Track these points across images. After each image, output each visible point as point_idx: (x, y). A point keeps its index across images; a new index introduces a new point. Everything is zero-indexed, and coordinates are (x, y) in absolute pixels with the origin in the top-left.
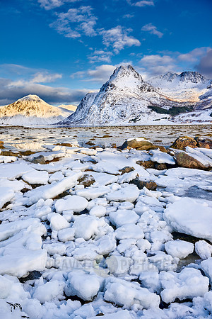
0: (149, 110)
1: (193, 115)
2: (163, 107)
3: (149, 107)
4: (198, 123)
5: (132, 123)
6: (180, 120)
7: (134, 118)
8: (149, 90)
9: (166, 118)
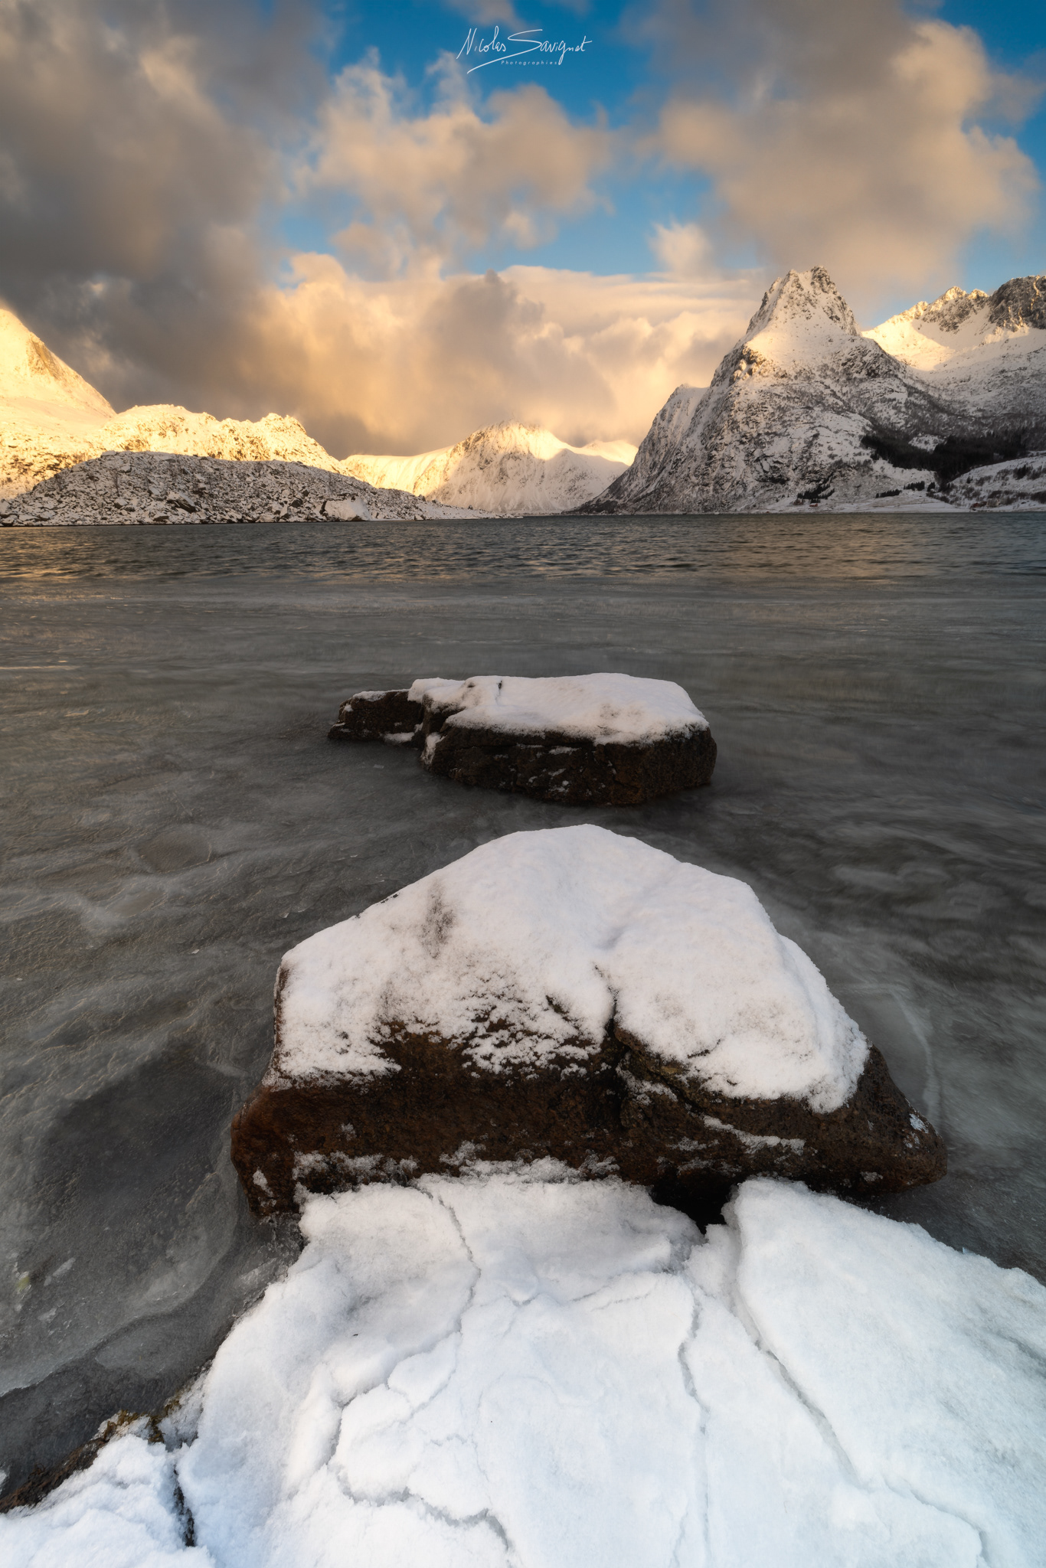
0: (866, 455)
2: (914, 442)
3: (866, 441)
5: (806, 507)
6: (970, 493)
7: (811, 486)
9: (919, 486)
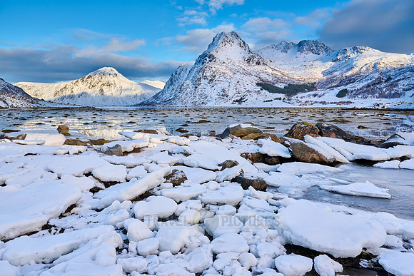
0: (259, 88)
1: (315, 95)
2: (276, 85)
3: (258, 84)
4: (321, 106)
5: (237, 105)
6: (298, 101)
7: (239, 98)
8: (258, 63)
9: (280, 99)
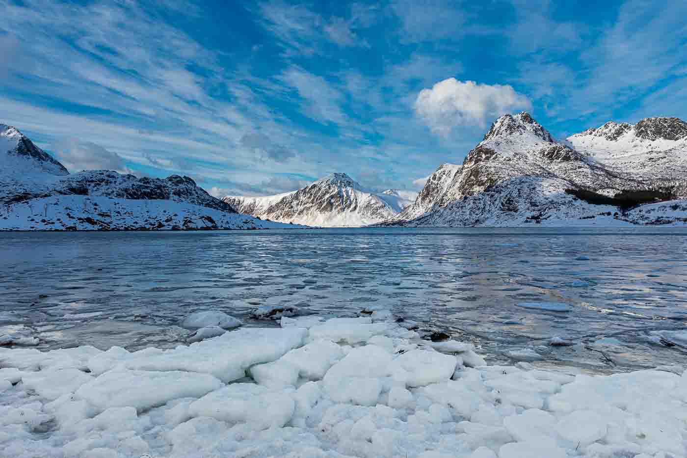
0: (570, 197)
1: (675, 207)
2: (600, 192)
3: (568, 191)
5: (533, 224)
6: (642, 217)
7: (536, 213)
8: (567, 158)
9: (609, 214)
